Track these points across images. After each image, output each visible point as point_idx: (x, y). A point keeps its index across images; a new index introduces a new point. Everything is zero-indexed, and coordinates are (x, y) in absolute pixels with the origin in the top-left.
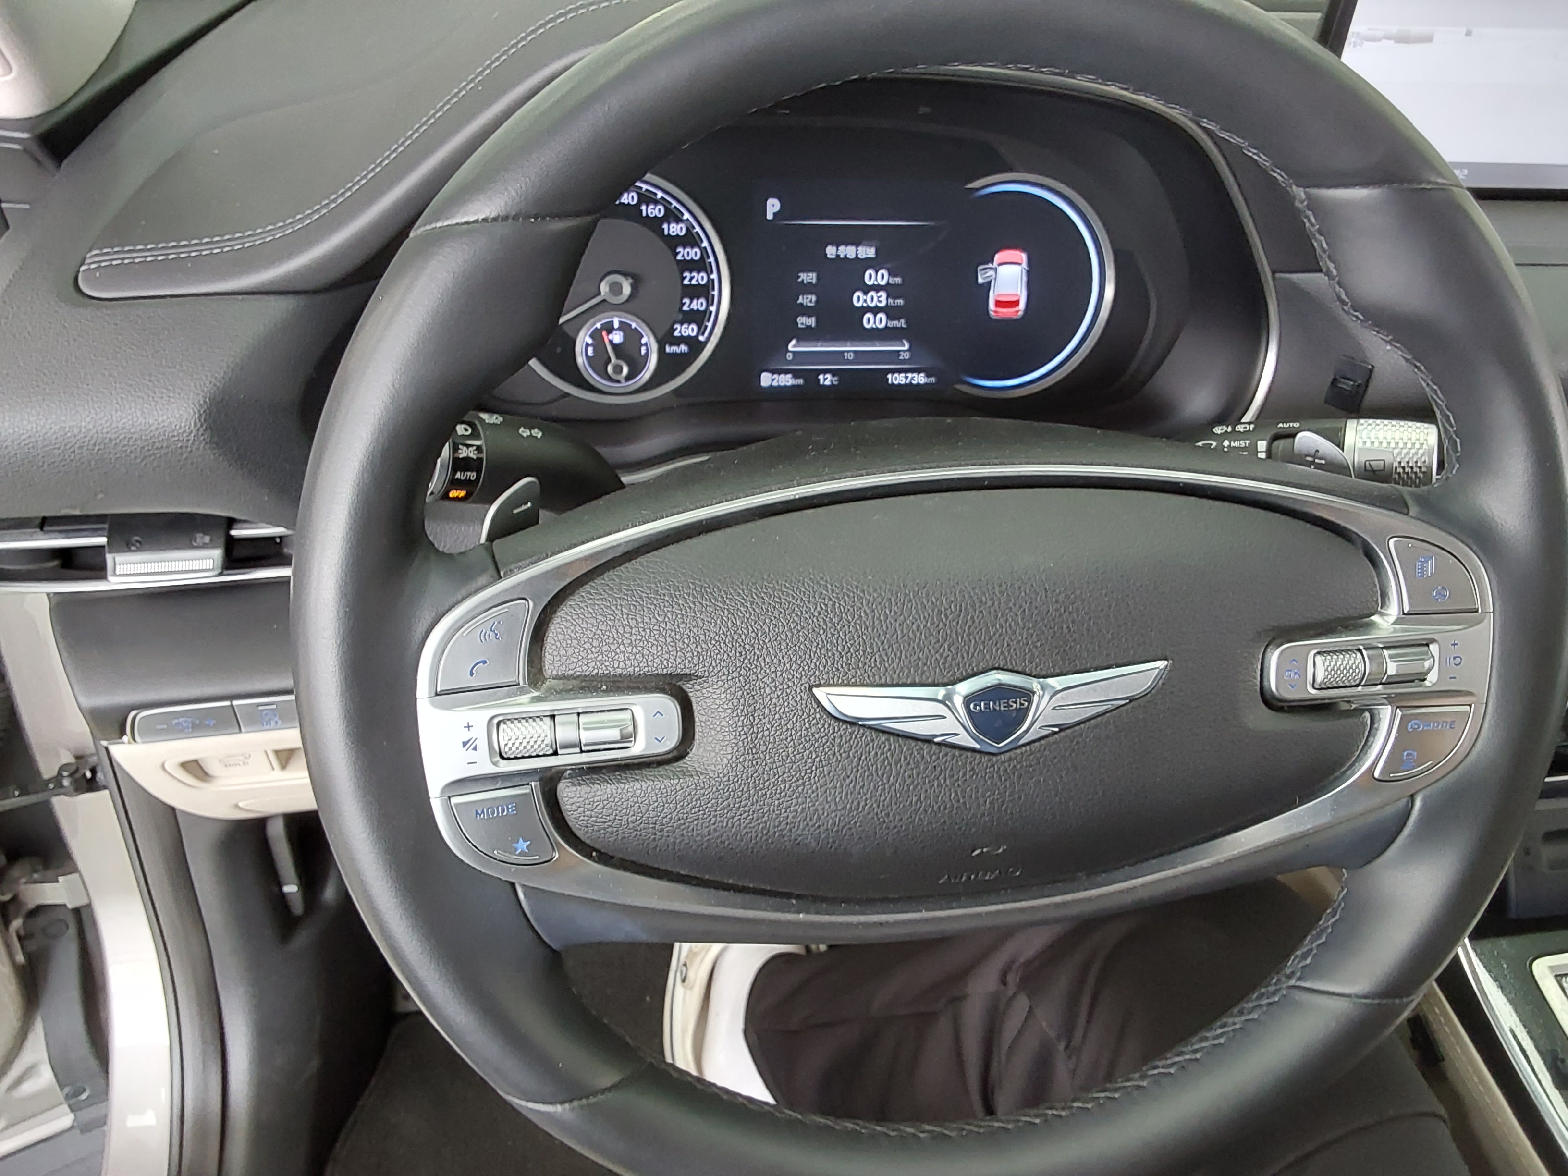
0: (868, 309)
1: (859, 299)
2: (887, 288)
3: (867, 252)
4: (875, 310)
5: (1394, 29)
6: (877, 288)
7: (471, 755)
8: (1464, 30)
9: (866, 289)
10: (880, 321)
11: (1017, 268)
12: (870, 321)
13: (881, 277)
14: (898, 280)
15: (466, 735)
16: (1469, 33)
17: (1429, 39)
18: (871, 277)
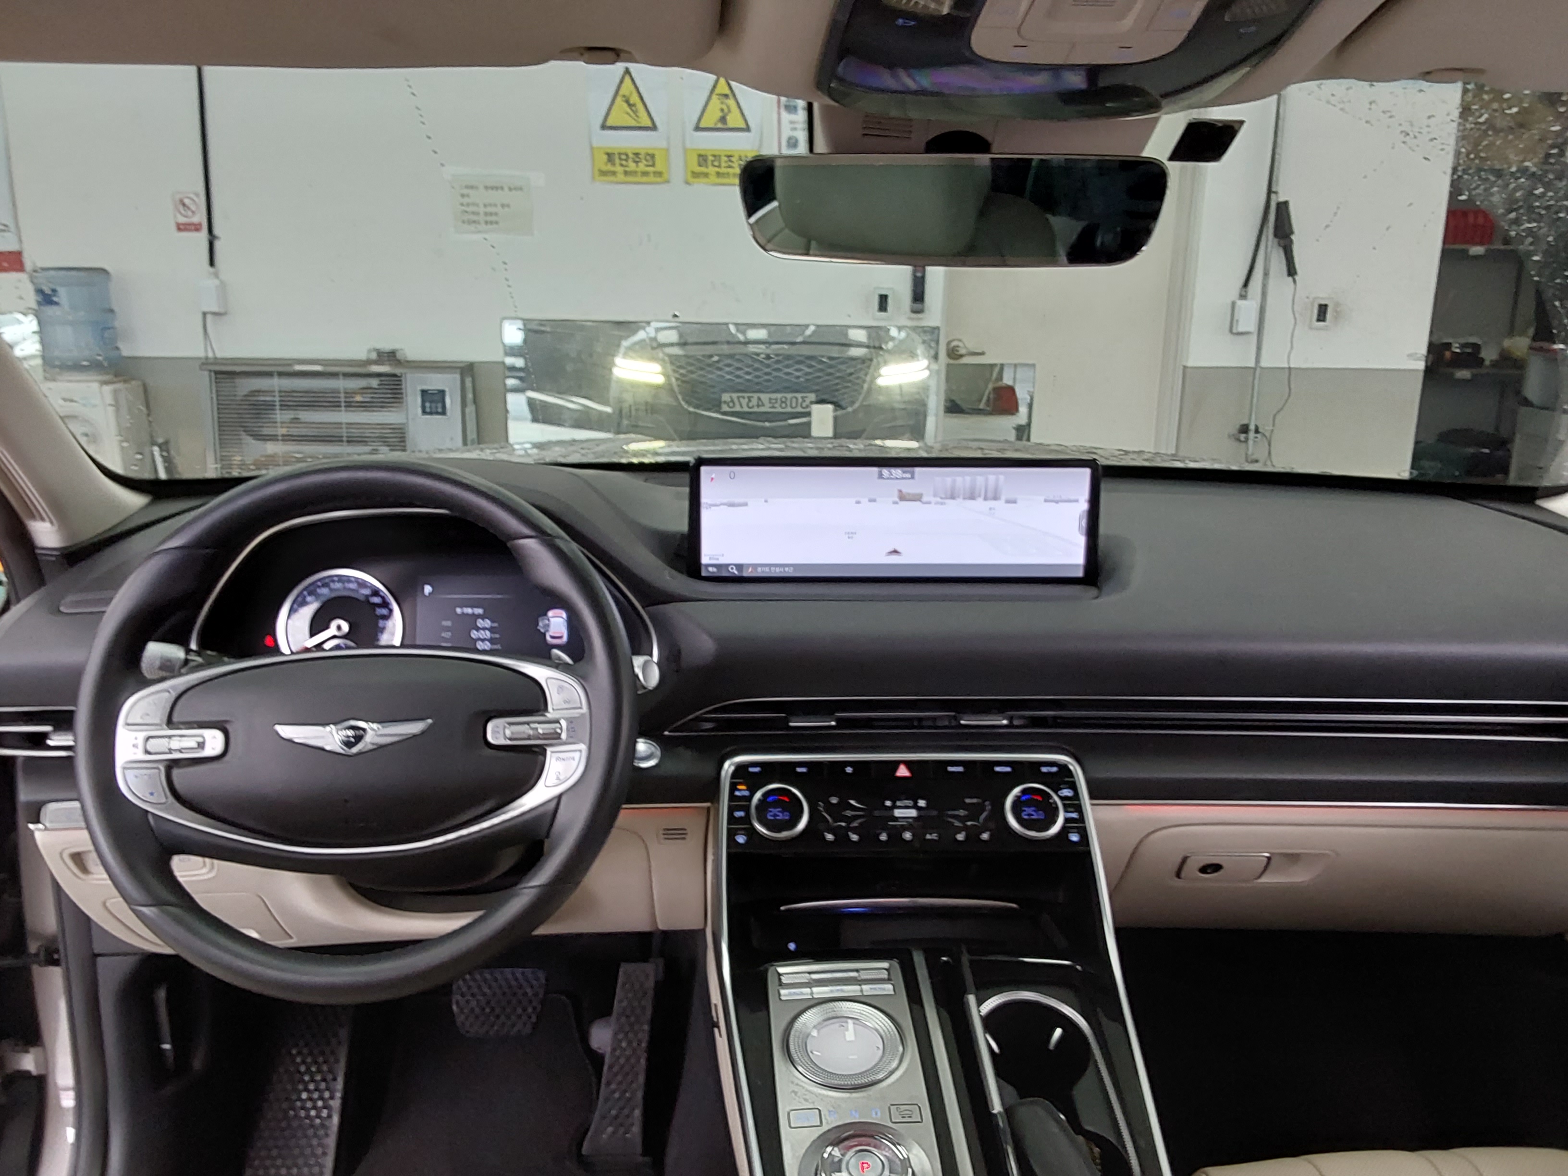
0: (480, 639)
1: (474, 634)
2: (491, 630)
3: (479, 611)
4: (483, 640)
5: (725, 501)
6: (484, 629)
7: (135, 750)
8: (763, 500)
9: (478, 629)
10: (487, 646)
11: (561, 620)
12: (480, 646)
13: (487, 623)
14: (496, 625)
15: (135, 742)
16: (766, 501)
17: (746, 504)
18: (480, 623)
